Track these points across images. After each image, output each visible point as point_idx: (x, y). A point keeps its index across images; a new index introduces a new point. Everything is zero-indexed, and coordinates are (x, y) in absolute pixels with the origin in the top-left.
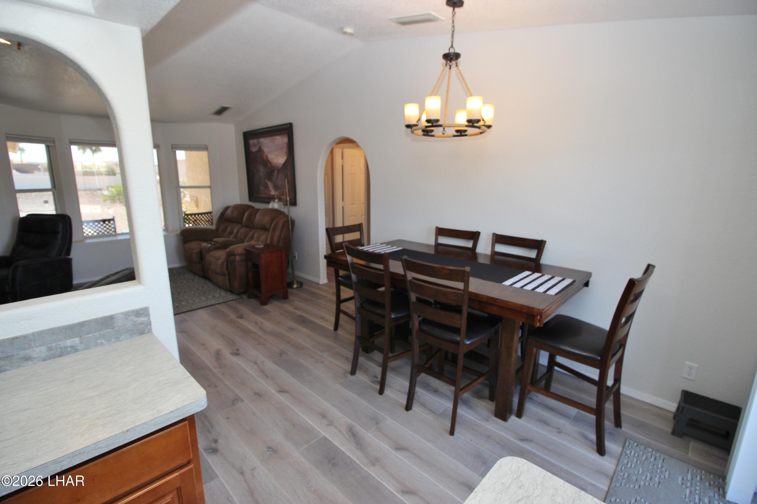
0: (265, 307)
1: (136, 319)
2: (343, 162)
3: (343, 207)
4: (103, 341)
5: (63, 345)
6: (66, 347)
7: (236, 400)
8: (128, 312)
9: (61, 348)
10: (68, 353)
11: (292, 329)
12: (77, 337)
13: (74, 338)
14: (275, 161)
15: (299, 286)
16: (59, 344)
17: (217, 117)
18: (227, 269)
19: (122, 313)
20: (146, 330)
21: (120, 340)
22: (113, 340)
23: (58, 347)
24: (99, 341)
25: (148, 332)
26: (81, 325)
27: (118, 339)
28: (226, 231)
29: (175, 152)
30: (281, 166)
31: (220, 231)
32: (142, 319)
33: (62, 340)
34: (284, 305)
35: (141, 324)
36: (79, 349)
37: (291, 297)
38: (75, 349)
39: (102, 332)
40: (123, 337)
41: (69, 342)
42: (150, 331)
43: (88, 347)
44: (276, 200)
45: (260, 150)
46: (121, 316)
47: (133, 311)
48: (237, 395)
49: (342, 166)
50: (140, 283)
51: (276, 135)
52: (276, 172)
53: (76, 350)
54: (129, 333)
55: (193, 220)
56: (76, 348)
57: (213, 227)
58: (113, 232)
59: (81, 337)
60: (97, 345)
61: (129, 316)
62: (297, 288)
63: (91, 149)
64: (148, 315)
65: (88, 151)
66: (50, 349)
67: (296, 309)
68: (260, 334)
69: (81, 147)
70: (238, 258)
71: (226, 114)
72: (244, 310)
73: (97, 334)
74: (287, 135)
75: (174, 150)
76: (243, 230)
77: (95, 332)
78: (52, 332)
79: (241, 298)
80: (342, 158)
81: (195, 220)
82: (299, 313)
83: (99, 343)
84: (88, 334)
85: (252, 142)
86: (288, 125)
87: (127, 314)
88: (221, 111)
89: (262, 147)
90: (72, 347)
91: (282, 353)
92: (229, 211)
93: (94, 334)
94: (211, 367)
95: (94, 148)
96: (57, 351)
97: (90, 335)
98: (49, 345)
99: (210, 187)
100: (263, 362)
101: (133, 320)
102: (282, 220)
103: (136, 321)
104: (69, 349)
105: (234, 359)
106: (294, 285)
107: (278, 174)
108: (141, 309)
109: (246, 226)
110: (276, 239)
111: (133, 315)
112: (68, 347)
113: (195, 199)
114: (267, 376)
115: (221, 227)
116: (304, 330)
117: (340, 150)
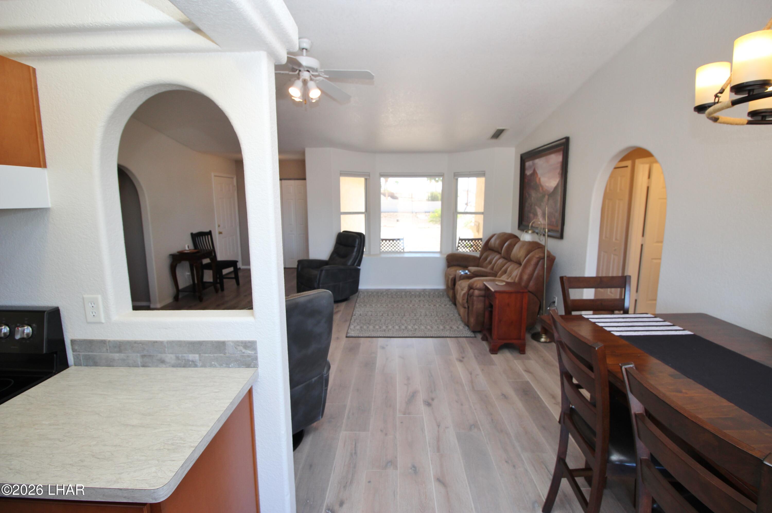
0: (493, 356)
1: (244, 350)
2: (649, 183)
3: (642, 245)
4: (216, 364)
5: (187, 358)
6: (188, 360)
7: (392, 463)
8: (238, 342)
9: (185, 359)
10: (190, 366)
11: (505, 396)
12: (197, 354)
13: (194, 354)
14: (547, 185)
15: (548, 340)
16: (184, 356)
17: (494, 141)
18: (467, 302)
19: (233, 342)
20: (252, 364)
21: (229, 367)
22: (224, 365)
23: (183, 358)
24: (213, 363)
25: (254, 367)
26: (201, 343)
27: (228, 366)
28: (486, 260)
29: (457, 180)
30: (551, 190)
31: (481, 259)
32: (249, 352)
33: (186, 354)
34: (515, 361)
35: (249, 356)
36: (197, 365)
37: (529, 352)
38: (194, 364)
39: (216, 355)
40: (232, 365)
41: (191, 357)
42: (256, 366)
43: (204, 366)
44: (530, 232)
45: (534, 173)
46: (232, 344)
47: (242, 342)
48: (396, 458)
49: (648, 188)
50: (253, 315)
51: (551, 153)
52: (547, 197)
53: (196, 366)
54: (238, 363)
55: (470, 245)
56: (196, 363)
57: (477, 254)
58: (402, 249)
59: (200, 354)
60: (211, 366)
61: (239, 346)
62: (545, 342)
63: (435, 180)
64: (255, 349)
65: (433, 181)
66: (177, 358)
67: (528, 371)
68: (466, 388)
69: (429, 178)
70: (476, 292)
71: (503, 136)
72: (470, 352)
73: (212, 355)
74: (561, 153)
75: (455, 178)
76: (501, 261)
77: (210, 353)
78: (180, 344)
79: (475, 337)
80: (649, 177)
81: (471, 245)
82: (527, 377)
83: (213, 364)
84: (205, 353)
85: (528, 164)
86: (564, 140)
87: (237, 344)
88: (498, 134)
89: (536, 170)
90: (193, 361)
91: (474, 426)
92: (493, 240)
93: (210, 355)
94: (398, 408)
95: (437, 179)
96: (182, 361)
97: (207, 355)
98: (177, 355)
99: (482, 213)
100: (447, 428)
101: (241, 351)
102: (537, 256)
103: (244, 353)
104: (190, 363)
105: (423, 408)
106: (542, 338)
107: (548, 200)
108: (249, 342)
109: (504, 258)
110: (525, 277)
111: (242, 346)
112: (190, 361)
113: (477, 224)
114: (438, 450)
115: (484, 255)
116: (520, 405)
117: (647, 167)
